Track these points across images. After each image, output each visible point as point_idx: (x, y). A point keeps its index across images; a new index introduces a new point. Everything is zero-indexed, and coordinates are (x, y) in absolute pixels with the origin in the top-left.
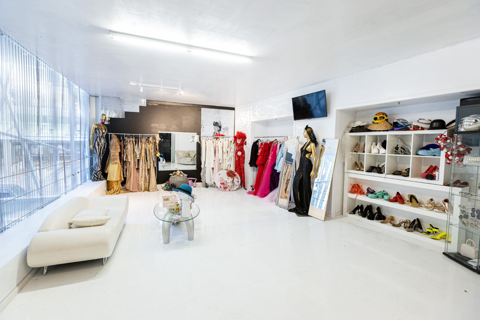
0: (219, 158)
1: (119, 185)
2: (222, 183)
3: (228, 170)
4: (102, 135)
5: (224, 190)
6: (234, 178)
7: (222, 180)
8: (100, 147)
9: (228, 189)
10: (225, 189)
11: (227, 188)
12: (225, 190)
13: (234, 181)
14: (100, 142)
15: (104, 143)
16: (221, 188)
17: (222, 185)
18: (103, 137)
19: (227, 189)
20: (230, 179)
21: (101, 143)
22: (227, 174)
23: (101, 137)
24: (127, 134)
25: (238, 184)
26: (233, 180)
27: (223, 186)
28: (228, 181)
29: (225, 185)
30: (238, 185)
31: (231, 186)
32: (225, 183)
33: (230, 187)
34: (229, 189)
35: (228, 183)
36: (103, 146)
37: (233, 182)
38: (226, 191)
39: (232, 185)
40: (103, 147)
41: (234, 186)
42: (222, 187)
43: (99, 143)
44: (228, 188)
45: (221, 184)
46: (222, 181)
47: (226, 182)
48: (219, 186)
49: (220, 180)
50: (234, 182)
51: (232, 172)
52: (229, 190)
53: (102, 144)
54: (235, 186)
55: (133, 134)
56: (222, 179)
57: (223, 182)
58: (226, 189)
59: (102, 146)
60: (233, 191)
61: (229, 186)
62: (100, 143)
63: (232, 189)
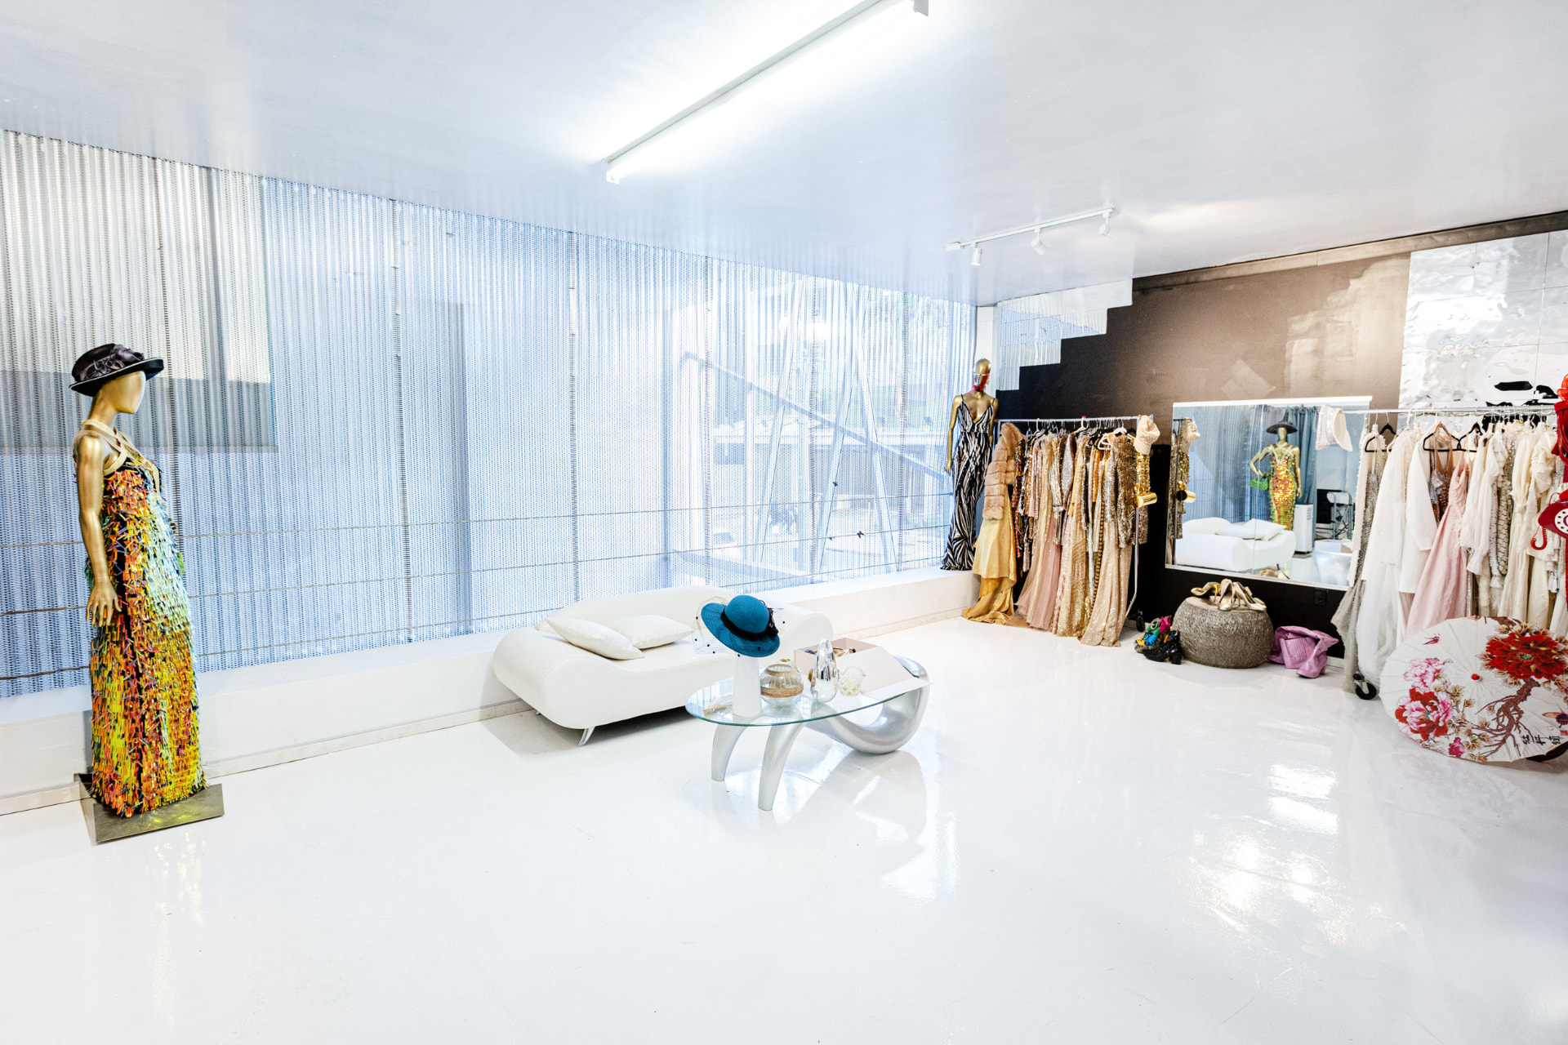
0: (1463, 542)
1: (1006, 595)
2: (1422, 690)
3: (1516, 628)
4: (973, 427)
5: (1419, 736)
6: (1530, 685)
7: (1430, 676)
8: (963, 464)
9: (1444, 742)
10: (1425, 733)
11: (1442, 731)
12: (1426, 737)
13: (1521, 705)
14: (965, 451)
15: (978, 452)
16: (1403, 720)
17: (1418, 704)
18: (976, 434)
19: (1442, 738)
20: (1499, 686)
21: (968, 451)
22: (1488, 649)
23: (970, 434)
24: (1042, 421)
25: (1556, 733)
26: (1524, 694)
27: (1417, 714)
28: (1470, 690)
29: (1435, 708)
30: (1555, 740)
31: (1484, 726)
32: (1442, 696)
33: (1470, 734)
34: (1457, 740)
35: (1468, 704)
36: (975, 461)
37: (1510, 707)
38: (1425, 747)
39: (1494, 725)
40: (974, 467)
41: (1509, 740)
42: (1413, 716)
43: (963, 453)
44: (1451, 730)
45: (1414, 695)
46: (1428, 681)
47: (1455, 694)
48: (1396, 708)
49: (1419, 671)
50: (1520, 713)
51: (1550, 643)
52: (1455, 751)
53: (970, 457)
54: (1519, 741)
55: (1062, 420)
56: (1431, 670)
57: (1432, 686)
58: (1437, 735)
59: (971, 461)
60: (1483, 761)
61: (1469, 726)
62: (966, 454)
63: (1476, 752)
